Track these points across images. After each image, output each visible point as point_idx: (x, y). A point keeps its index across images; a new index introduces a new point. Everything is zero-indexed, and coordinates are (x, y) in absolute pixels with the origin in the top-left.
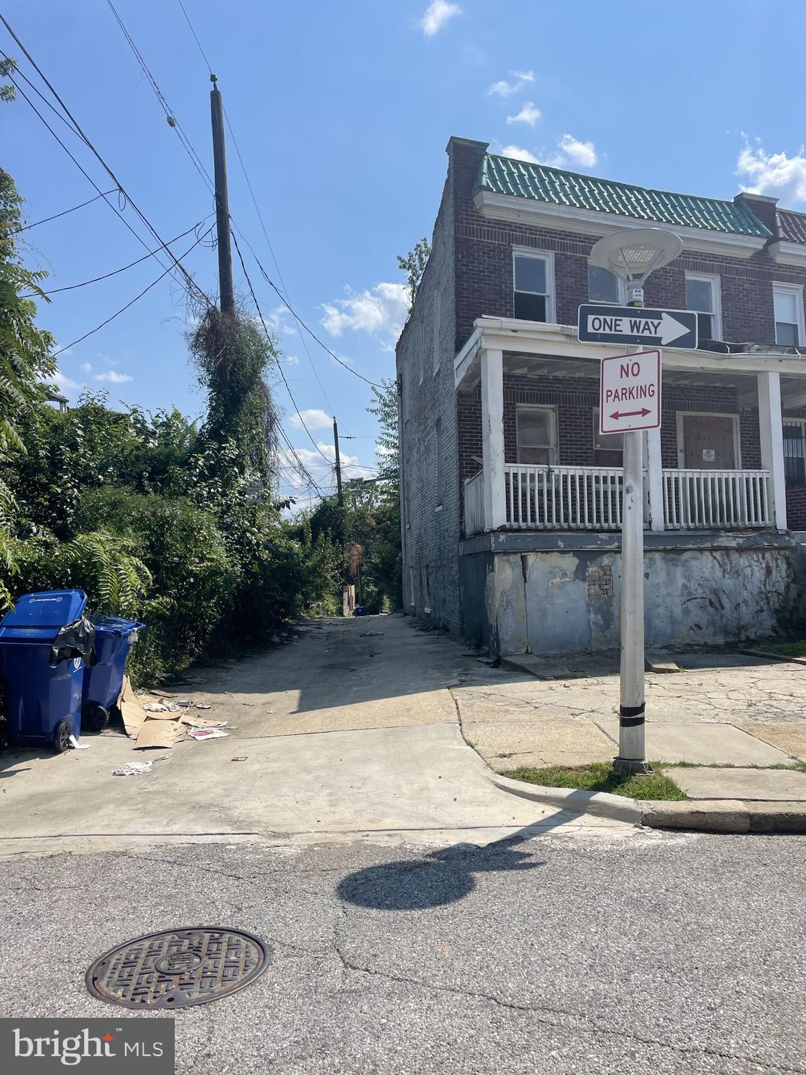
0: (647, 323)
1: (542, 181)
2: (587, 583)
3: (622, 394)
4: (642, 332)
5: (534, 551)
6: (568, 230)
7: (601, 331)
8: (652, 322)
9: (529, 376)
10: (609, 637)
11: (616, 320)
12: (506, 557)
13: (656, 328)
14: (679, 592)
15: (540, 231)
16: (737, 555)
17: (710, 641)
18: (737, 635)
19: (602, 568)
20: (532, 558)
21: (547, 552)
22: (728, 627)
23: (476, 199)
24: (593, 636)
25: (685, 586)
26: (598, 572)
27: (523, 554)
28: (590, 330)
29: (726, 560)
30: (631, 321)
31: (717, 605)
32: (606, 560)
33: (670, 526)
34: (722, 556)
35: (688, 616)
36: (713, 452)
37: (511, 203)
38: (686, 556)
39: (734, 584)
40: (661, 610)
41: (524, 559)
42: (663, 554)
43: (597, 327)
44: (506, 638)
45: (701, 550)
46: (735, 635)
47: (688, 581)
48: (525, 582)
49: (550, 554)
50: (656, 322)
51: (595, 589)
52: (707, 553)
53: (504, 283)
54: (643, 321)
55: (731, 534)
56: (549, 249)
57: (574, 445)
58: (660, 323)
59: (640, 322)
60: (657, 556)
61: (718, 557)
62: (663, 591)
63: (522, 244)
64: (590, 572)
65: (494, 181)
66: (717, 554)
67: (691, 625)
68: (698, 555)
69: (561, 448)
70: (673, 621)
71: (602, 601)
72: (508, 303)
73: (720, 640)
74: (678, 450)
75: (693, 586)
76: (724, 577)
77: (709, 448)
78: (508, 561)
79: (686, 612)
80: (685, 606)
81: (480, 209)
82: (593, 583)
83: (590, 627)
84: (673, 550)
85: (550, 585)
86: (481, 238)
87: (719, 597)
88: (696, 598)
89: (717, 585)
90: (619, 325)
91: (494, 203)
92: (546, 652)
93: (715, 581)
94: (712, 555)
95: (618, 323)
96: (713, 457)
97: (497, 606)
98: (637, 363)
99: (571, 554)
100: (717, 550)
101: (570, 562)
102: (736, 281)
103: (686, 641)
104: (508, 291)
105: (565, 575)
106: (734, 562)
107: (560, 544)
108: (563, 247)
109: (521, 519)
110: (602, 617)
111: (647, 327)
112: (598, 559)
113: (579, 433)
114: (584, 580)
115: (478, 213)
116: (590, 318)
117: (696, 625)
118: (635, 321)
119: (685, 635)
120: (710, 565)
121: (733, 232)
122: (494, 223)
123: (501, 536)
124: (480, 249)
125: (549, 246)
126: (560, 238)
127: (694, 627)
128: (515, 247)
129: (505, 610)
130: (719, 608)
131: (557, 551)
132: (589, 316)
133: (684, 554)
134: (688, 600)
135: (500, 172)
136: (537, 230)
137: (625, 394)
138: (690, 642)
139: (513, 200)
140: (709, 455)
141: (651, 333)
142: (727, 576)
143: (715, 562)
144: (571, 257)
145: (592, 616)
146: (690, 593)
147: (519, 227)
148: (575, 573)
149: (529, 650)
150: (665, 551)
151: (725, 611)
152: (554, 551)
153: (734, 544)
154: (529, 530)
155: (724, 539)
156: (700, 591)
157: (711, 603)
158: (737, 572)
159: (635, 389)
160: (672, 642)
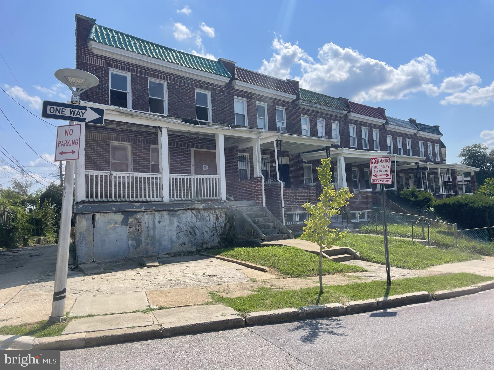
0: (78, 111)
1: (124, 40)
2: (128, 227)
3: (65, 143)
4: (76, 116)
5: (99, 212)
6: (138, 64)
7: (54, 113)
8: (81, 111)
9: (117, 129)
10: (139, 251)
11: (62, 109)
12: (83, 216)
13: (83, 114)
14: (175, 229)
15: (124, 63)
16: (203, 212)
17: (189, 250)
18: (202, 246)
19: (137, 219)
20: (98, 216)
21: (107, 213)
22: (198, 243)
23: (89, 44)
24: (130, 251)
25: (178, 226)
26: (135, 221)
27: (93, 214)
28: (48, 112)
29: (198, 214)
30: (70, 110)
31: (193, 233)
32: (139, 216)
33: (173, 199)
34: (196, 212)
35: (179, 240)
36: (207, 166)
37: (107, 48)
38: (179, 212)
39: (202, 224)
40: (166, 237)
41: (93, 217)
42: (168, 212)
43: (52, 111)
44: (82, 255)
45: (186, 210)
46: (201, 246)
47: (180, 224)
48: (94, 227)
49: (108, 213)
50: (83, 111)
51: (133, 229)
52: (189, 211)
53: (104, 85)
54: (77, 110)
55: (200, 203)
56: (128, 71)
57: (140, 161)
58: (85, 112)
59: (75, 111)
60: (165, 213)
61: (194, 213)
62: (167, 228)
63: (114, 68)
64: (130, 221)
65: (98, 37)
66: (194, 212)
67: (180, 244)
68: (185, 212)
69: (133, 163)
70: (172, 242)
71: (136, 235)
72: (106, 94)
73: (194, 249)
74: (192, 166)
75: (182, 225)
76: (197, 221)
77: (206, 164)
78: (84, 217)
79: (178, 237)
80: (178, 235)
81: (91, 49)
82: (131, 226)
83: (129, 247)
84: (172, 210)
85: (108, 228)
86: (92, 62)
87: (194, 231)
88: (183, 231)
89: (193, 224)
90: (64, 111)
91: (98, 47)
92: (104, 261)
93: (193, 223)
94: (191, 212)
95: (63, 110)
96: (207, 169)
97: (77, 240)
98: (72, 130)
99: (120, 213)
100: (194, 210)
101: (119, 217)
102: (218, 95)
103: (178, 251)
104: (106, 89)
105: (116, 223)
106: (202, 215)
107: (114, 209)
108: (135, 71)
109: (94, 197)
110: (136, 242)
111: (78, 113)
112: (135, 215)
113: (143, 156)
114: (126, 225)
115: (90, 51)
116: (49, 107)
117: (183, 243)
118: (73, 110)
119: (177, 248)
120: (190, 216)
121: (215, 74)
122: (99, 56)
123: (80, 206)
124: (91, 68)
125: (129, 70)
126: (134, 67)
127: (182, 244)
128: (110, 68)
129: (82, 241)
130: (194, 235)
131: (112, 212)
132: (48, 106)
133: (178, 212)
134: (179, 232)
135: (102, 33)
136: (122, 62)
137: (66, 143)
138: (179, 251)
139: (108, 47)
140: (205, 168)
141: (80, 116)
142: (198, 221)
143: (193, 215)
144: (139, 77)
145: (130, 242)
146: (180, 229)
147: (113, 60)
148: (121, 222)
149: (95, 261)
150: (168, 210)
151: (197, 236)
152: (110, 212)
153: (201, 207)
154: (99, 202)
155: (197, 205)
156: (185, 228)
157: (190, 233)
158: (203, 219)
159: (70, 141)
160: (171, 251)
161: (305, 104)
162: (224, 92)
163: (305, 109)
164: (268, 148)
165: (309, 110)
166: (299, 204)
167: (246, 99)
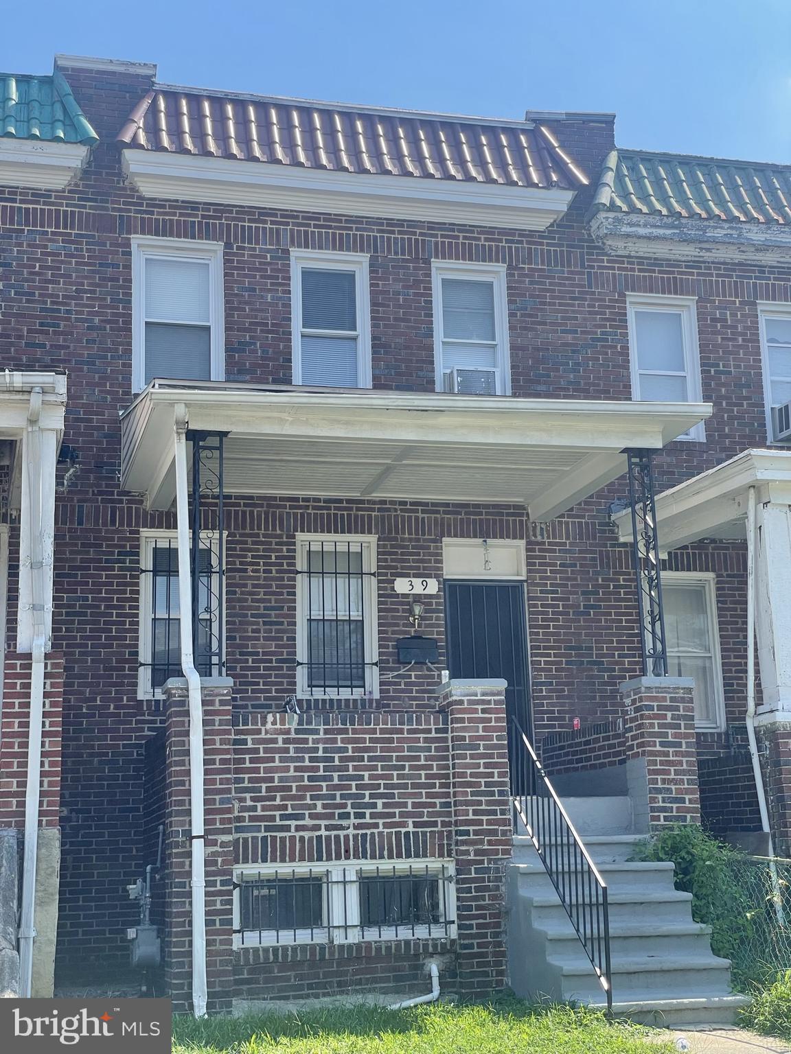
161: (642, 231)
162: (68, 220)
163: (656, 262)
164: (355, 495)
165: (695, 264)
166: (360, 816)
167: (219, 247)
